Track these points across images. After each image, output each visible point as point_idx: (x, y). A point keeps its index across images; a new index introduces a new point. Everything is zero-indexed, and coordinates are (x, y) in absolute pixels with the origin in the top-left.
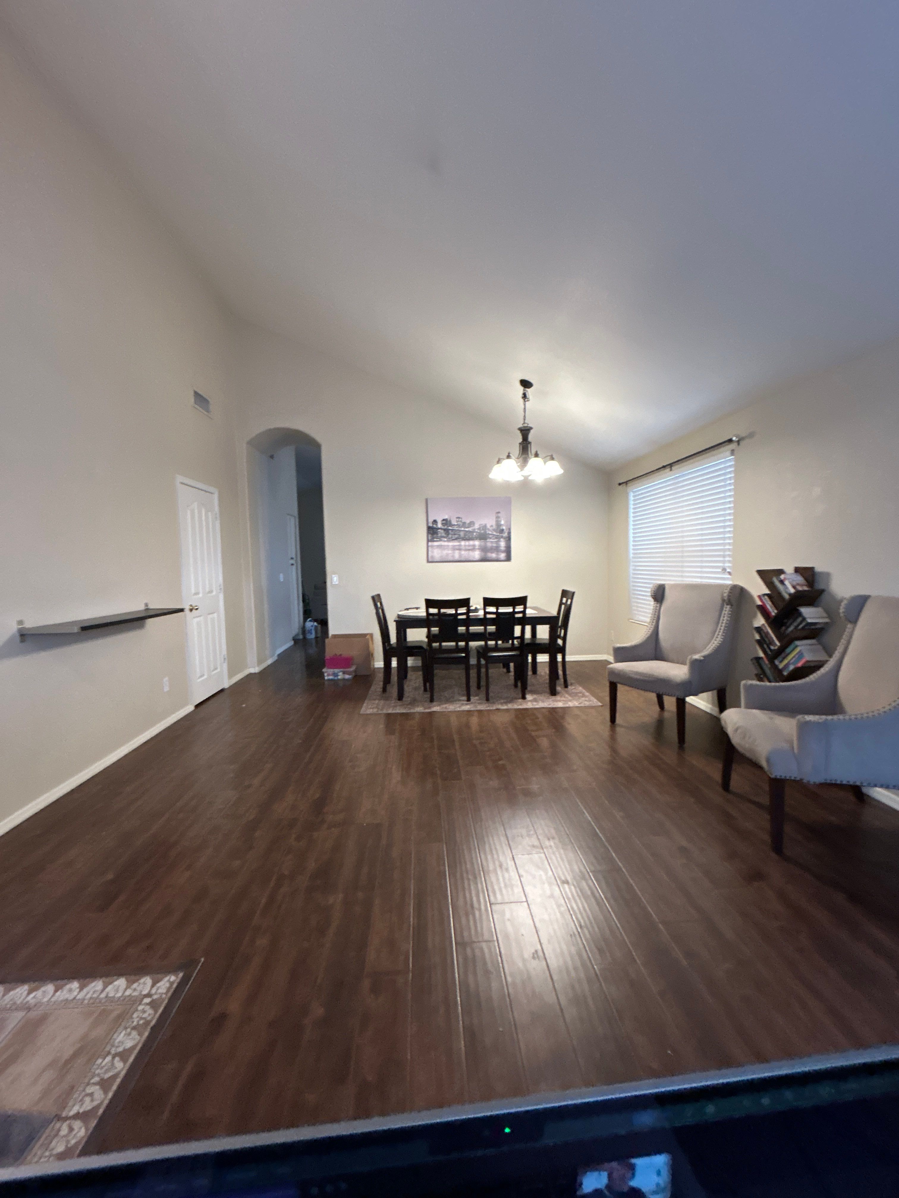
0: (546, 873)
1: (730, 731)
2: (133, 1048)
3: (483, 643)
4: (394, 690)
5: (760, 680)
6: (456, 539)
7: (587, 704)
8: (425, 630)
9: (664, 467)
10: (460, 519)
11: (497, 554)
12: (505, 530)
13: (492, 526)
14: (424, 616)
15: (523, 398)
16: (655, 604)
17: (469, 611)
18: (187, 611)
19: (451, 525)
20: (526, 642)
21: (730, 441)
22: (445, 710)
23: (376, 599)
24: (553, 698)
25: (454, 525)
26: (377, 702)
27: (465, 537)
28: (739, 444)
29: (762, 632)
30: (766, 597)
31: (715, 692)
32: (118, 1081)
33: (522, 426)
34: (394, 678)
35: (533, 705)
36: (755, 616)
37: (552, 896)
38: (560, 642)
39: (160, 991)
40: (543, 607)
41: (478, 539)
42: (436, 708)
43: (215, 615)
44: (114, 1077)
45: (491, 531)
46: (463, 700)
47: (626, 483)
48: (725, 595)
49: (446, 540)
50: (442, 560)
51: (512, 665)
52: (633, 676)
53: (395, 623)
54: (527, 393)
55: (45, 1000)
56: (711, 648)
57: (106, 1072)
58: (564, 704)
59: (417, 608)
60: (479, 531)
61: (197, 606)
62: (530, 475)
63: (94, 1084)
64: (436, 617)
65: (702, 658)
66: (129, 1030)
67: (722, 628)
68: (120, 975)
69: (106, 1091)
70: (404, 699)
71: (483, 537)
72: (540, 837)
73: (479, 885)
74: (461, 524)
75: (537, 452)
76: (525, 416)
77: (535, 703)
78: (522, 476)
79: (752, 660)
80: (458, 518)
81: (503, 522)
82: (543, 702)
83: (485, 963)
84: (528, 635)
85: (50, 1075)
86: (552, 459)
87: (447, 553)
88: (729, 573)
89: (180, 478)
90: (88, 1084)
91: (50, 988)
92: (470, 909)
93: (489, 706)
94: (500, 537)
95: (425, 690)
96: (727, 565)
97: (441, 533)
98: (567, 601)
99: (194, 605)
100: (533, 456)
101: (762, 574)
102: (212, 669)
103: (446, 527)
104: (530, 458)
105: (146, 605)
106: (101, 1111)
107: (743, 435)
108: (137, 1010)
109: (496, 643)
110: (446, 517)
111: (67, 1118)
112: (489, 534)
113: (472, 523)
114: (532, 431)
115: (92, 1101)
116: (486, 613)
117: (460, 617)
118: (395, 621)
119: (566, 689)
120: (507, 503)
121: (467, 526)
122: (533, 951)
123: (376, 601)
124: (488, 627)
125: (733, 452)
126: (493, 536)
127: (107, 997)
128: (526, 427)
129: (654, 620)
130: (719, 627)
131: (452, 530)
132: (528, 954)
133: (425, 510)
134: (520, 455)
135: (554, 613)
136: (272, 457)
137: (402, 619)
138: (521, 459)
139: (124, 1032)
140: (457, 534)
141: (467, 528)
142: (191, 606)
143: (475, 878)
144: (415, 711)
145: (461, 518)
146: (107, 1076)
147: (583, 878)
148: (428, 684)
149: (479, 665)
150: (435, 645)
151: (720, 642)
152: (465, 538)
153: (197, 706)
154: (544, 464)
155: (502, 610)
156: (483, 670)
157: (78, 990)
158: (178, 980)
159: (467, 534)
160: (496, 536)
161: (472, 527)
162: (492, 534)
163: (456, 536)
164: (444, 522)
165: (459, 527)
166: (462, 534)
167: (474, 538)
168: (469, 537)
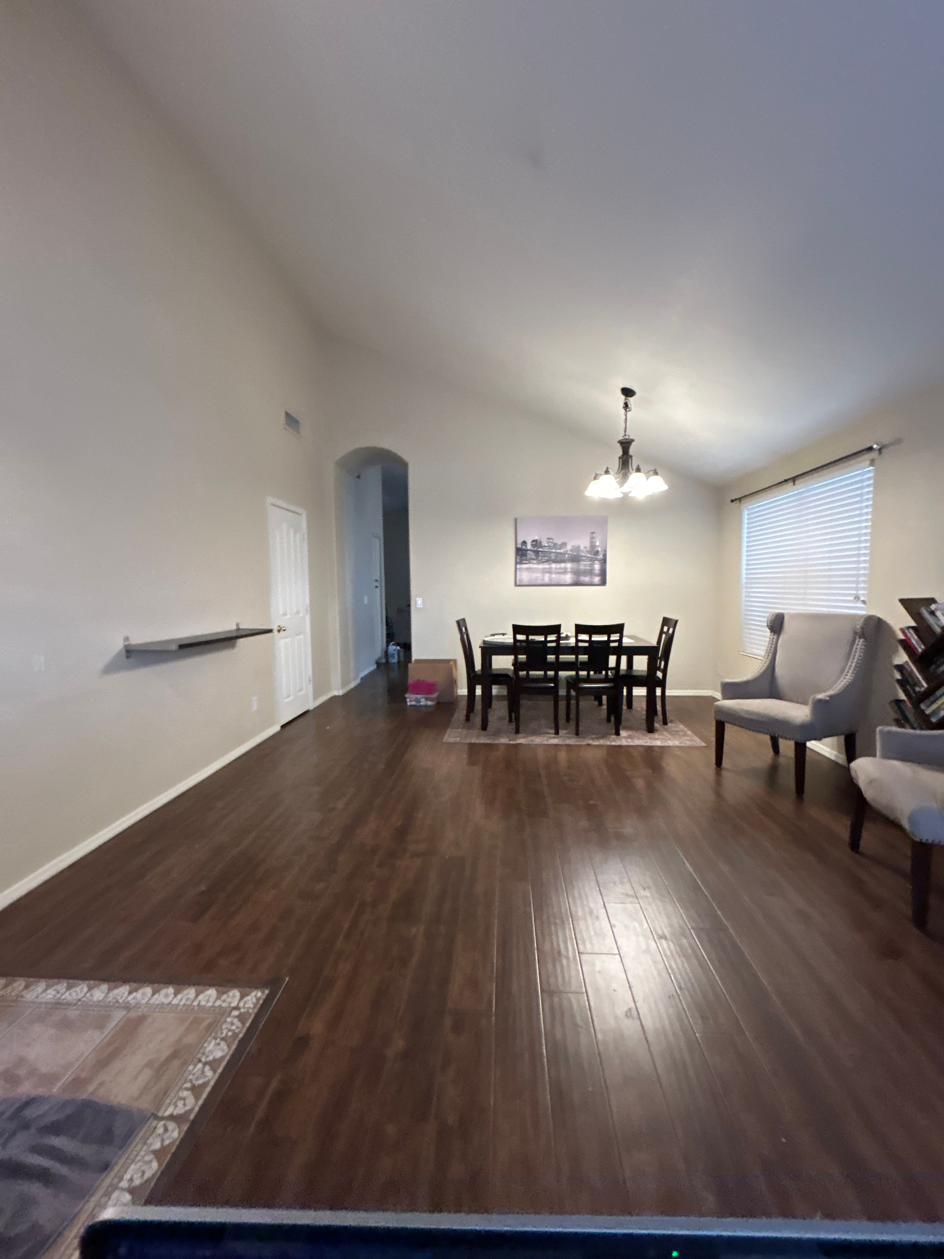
0: (641, 925)
1: (862, 782)
2: (223, 1058)
3: (573, 673)
4: (477, 719)
5: (902, 726)
6: (547, 561)
7: (688, 743)
8: (511, 658)
9: (786, 481)
10: (551, 540)
11: (591, 578)
12: (600, 552)
13: (585, 547)
14: (511, 643)
15: (624, 408)
16: (771, 635)
17: (559, 638)
18: (275, 632)
19: (541, 546)
20: (622, 673)
21: (870, 449)
22: (531, 743)
23: (461, 624)
24: (651, 735)
25: (545, 546)
26: (460, 730)
27: (555, 560)
28: (880, 453)
29: (905, 672)
30: (911, 630)
31: (843, 737)
32: (208, 1089)
33: (623, 438)
34: (478, 706)
35: (627, 742)
36: (896, 651)
37: (647, 951)
38: (659, 674)
39: (247, 1006)
40: (641, 636)
41: (570, 561)
42: (521, 741)
43: (302, 636)
44: (205, 1085)
45: (584, 553)
46: (551, 734)
47: (740, 499)
48: (858, 627)
49: (535, 562)
50: (530, 584)
51: (604, 698)
52: (743, 715)
53: (480, 649)
54: (628, 403)
55: (144, 1001)
56: (838, 688)
57: (197, 1079)
58: (662, 742)
59: (504, 634)
60: (571, 553)
61: (284, 627)
62: (631, 492)
63: (187, 1089)
64: (524, 644)
65: (828, 698)
66: (218, 1041)
67: (853, 665)
68: (211, 985)
69: (197, 1097)
70: (488, 729)
71: (575, 559)
72: (633, 886)
73: (568, 933)
74: (552, 545)
75: (638, 466)
76: (626, 427)
77: (629, 740)
78: (621, 492)
79: (892, 701)
80: (550, 539)
81: (598, 544)
82: (639, 739)
83: (573, 1016)
84: (624, 666)
85: (147, 1074)
86: (656, 473)
87: (537, 576)
88: (864, 602)
89: (270, 500)
90: (181, 1088)
91: (148, 990)
92: (557, 955)
93: (579, 741)
94: (595, 559)
95: (510, 721)
96: (861, 592)
97: (531, 555)
98: (668, 630)
99: (281, 626)
100: (634, 471)
101: (907, 603)
102: (298, 689)
103: (535, 549)
104: (631, 474)
105: (238, 625)
106: (192, 1117)
107: (886, 441)
108: (225, 1021)
109: (588, 674)
110: (536, 538)
111: (163, 1118)
112: (582, 556)
113: (564, 545)
114: (633, 444)
115: (185, 1105)
116: (578, 641)
117: (549, 645)
118: (480, 647)
119: (665, 726)
120: (603, 522)
121: (558, 547)
122: (626, 1009)
123: (461, 626)
124: (580, 656)
125: (872, 462)
126: (586, 558)
127: (199, 1004)
128: (626, 439)
129: (770, 653)
130: (849, 664)
131: (542, 551)
132: (621, 1011)
133: (513, 531)
134: (619, 471)
135: (654, 643)
136: (359, 477)
137: (488, 646)
138: (621, 475)
139: (213, 1042)
140: (547, 556)
141: (559, 549)
142: (279, 626)
143: (563, 923)
144: (498, 742)
145: (553, 539)
146: (197, 1083)
147: (683, 934)
148: (513, 715)
149: (568, 697)
150: (523, 673)
151: (850, 681)
152: (556, 561)
153: (283, 727)
154: (646, 479)
155: (595, 638)
156: (573, 702)
157: (173, 996)
158: (264, 997)
159: (558, 556)
160: (590, 559)
161: (564, 548)
162: (585, 556)
163: (546, 558)
164: (535, 543)
165: (550, 549)
166: (553, 556)
167: (566, 560)
168: (560, 559)
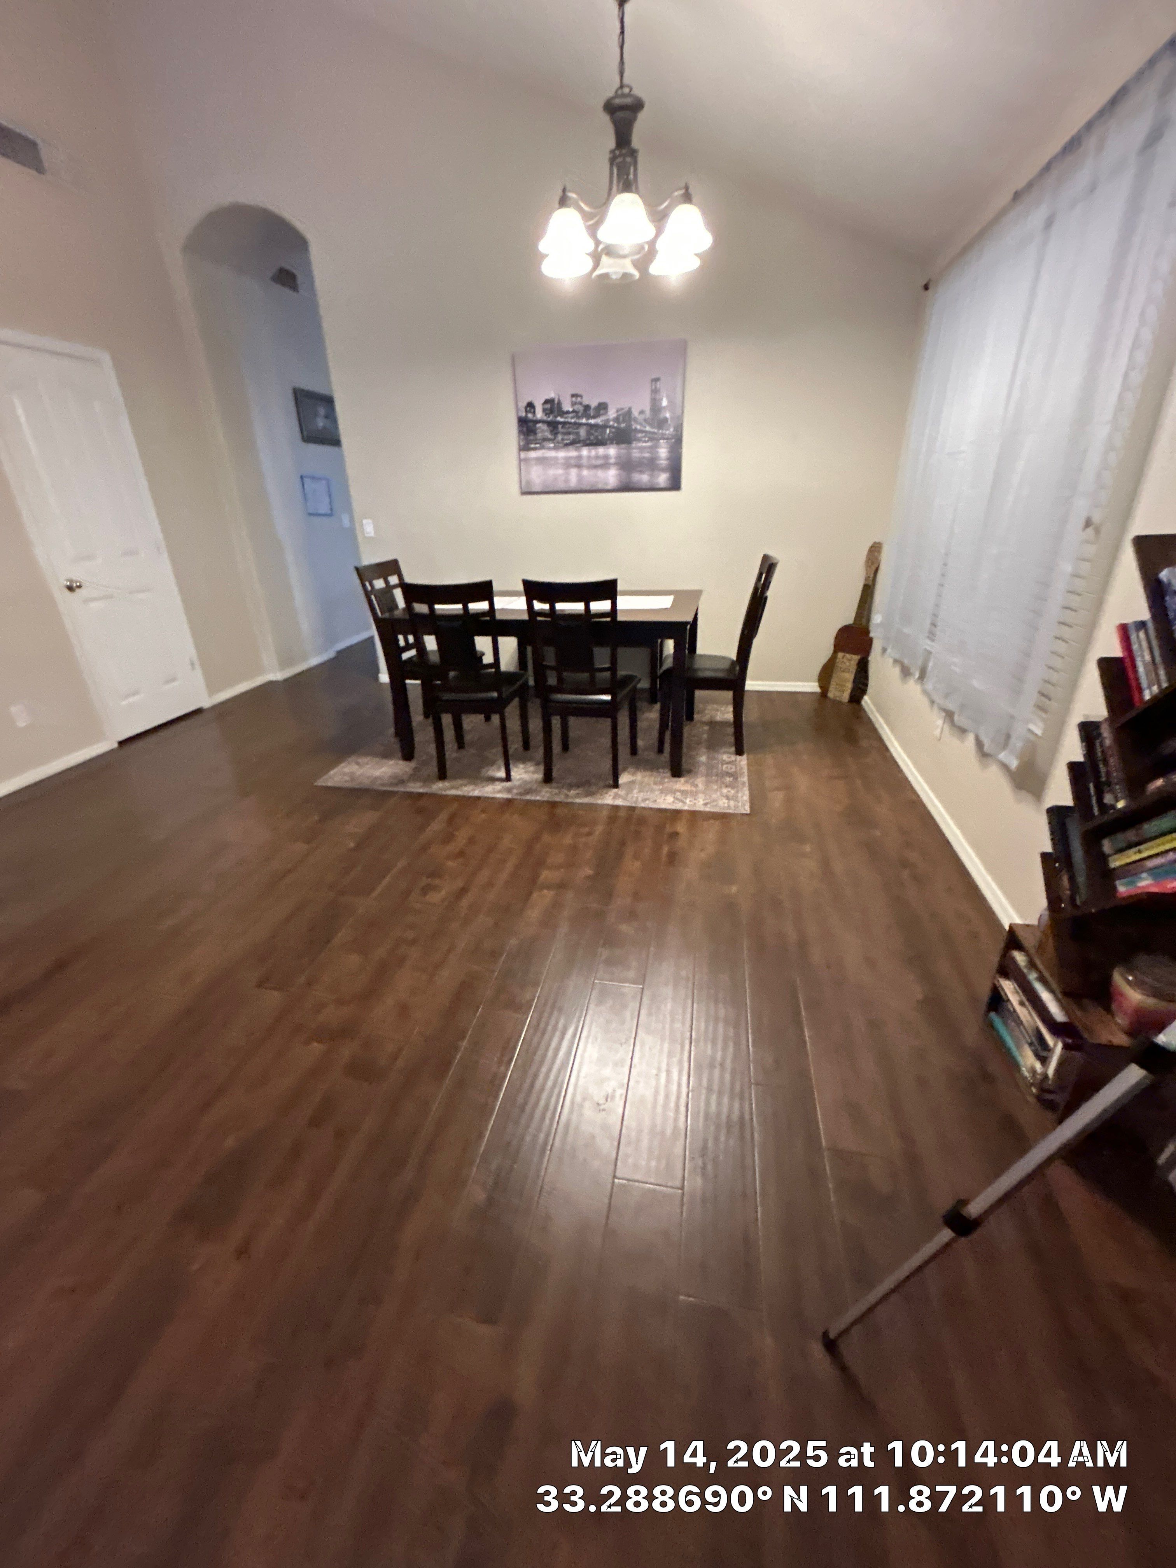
6: (572, 443)
10: (579, 399)
12: (670, 422)
13: (642, 412)
19: (562, 413)
25: (568, 412)
27: (587, 439)
30: (1140, 636)
33: (614, 97)
35: (615, 797)
41: (615, 442)
42: (436, 788)
45: (641, 424)
49: (552, 445)
60: (616, 425)
71: (623, 437)
74: (581, 408)
76: (622, 60)
77: (622, 794)
80: (575, 396)
81: (664, 403)
82: (641, 790)
86: (688, 197)
93: (536, 791)
94: (660, 437)
97: (543, 431)
103: (551, 418)
112: (637, 431)
113: (602, 407)
121: (592, 415)
126: (644, 434)
131: (564, 423)
133: (511, 380)
140: (573, 433)
141: (594, 417)
145: (581, 396)
152: (588, 442)
155: (562, 607)
159: (593, 432)
160: (651, 435)
161: (603, 414)
162: (641, 431)
163: (571, 437)
164: (548, 406)
165: (579, 417)
166: (583, 432)
167: (607, 440)
168: (596, 438)
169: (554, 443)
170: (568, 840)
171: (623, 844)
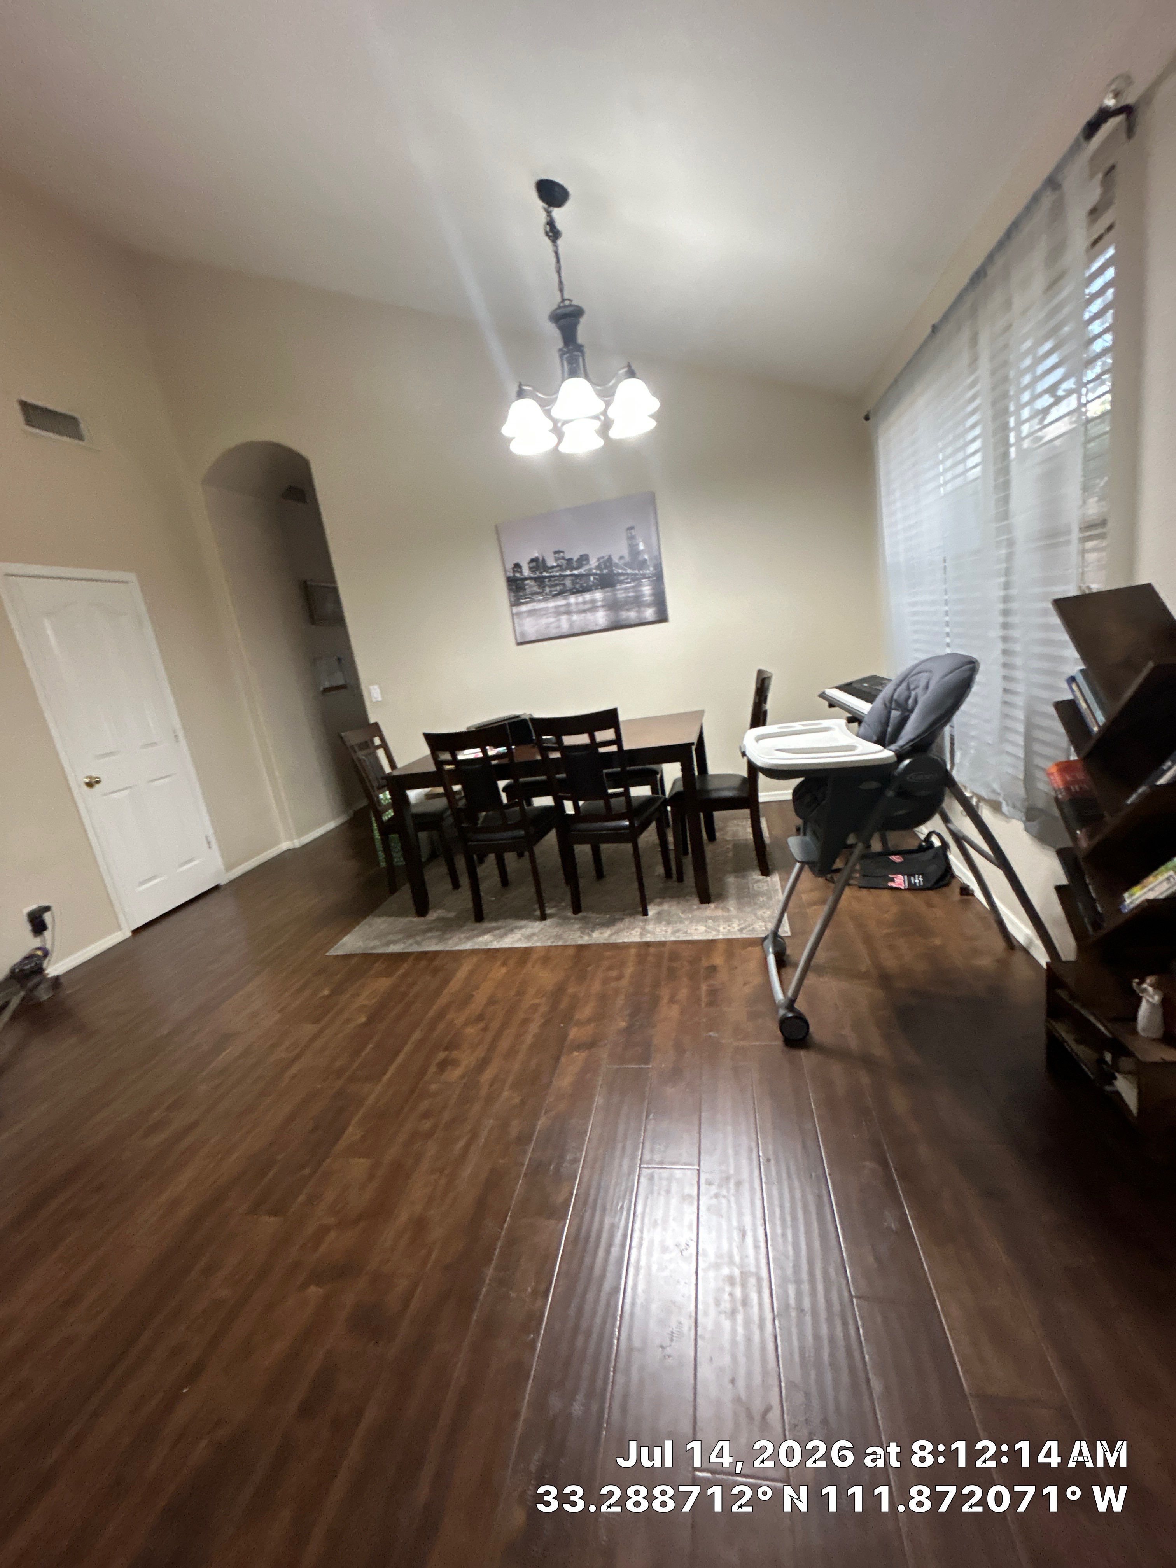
6: (560, 593)
10: (562, 554)
12: (648, 563)
13: (621, 558)
15: (547, 234)
19: (547, 569)
25: (553, 567)
27: (574, 588)
33: (555, 306)
41: (599, 587)
45: (622, 568)
49: (541, 598)
60: (598, 572)
61: (98, 778)
71: (606, 581)
74: (564, 562)
76: (561, 282)
80: (559, 553)
81: (641, 547)
86: (634, 372)
94: (641, 576)
97: (531, 586)
103: (538, 574)
110: (537, 554)
112: (619, 574)
113: (585, 558)
114: (583, 316)
120: (645, 506)
121: (575, 565)
126: (626, 577)
128: (564, 306)
131: (549, 577)
133: (497, 548)
140: (559, 584)
141: (576, 569)
145: (563, 552)
152: (574, 590)
153: (134, 935)
159: (578, 581)
160: (633, 576)
161: (585, 565)
162: (623, 574)
164: (534, 564)
165: (562, 570)
166: (568, 583)
167: (592, 586)
168: (582, 586)
169: (543, 596)
170: (596, 987)
171: (656, 985)
